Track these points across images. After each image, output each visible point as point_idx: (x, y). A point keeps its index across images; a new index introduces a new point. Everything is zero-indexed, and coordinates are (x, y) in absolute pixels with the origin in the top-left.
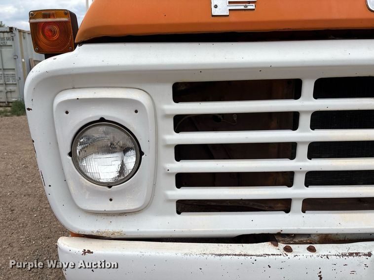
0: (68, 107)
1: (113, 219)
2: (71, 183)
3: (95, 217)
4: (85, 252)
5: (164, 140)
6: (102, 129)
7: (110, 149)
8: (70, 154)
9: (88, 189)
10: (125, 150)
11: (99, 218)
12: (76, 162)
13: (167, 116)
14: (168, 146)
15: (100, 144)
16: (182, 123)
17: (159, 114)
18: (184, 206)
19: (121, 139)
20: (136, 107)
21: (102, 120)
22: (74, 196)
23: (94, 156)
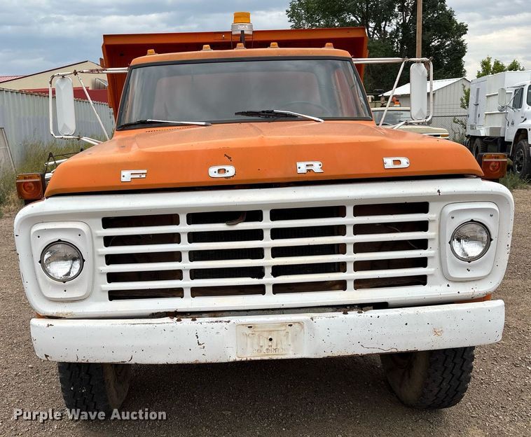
0: (39, 234)
1: (67, 305)
2: (40, 280)
3: (55, 304)
4: (48, 326)
5: (98, 252)
6: (59, 246)
7: (65, 259)
8: (40, 262)
9: (51, 284)
10: (74, 259)
11: (58, 304)
12: (44, 267)
13: (99, 237)
14: (101, 255)
15: (58, 255)
16: (109, 241)
17: (94, 236)
18: (114, 295)
19: (70, 252)
20: (79, 233)
21: (59, 240)
22: (42, 289)
23: (54, 263)
